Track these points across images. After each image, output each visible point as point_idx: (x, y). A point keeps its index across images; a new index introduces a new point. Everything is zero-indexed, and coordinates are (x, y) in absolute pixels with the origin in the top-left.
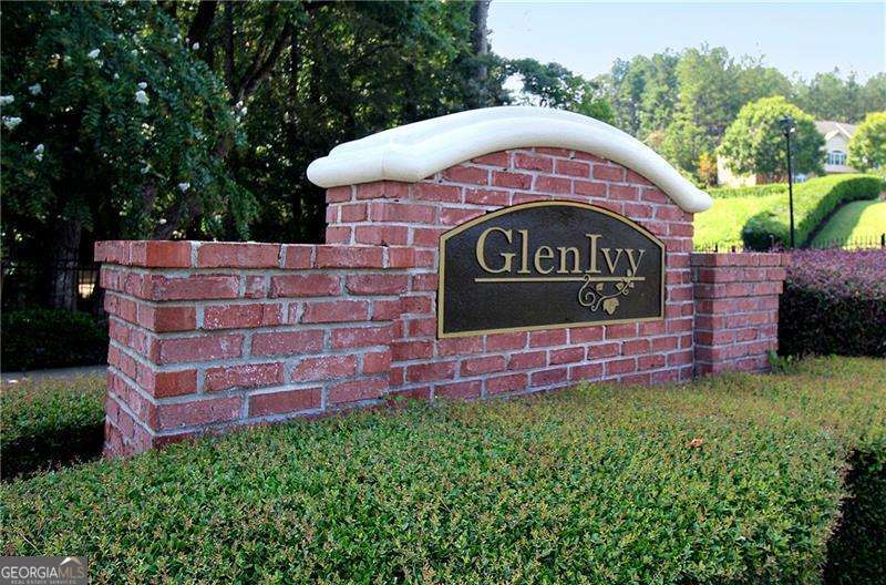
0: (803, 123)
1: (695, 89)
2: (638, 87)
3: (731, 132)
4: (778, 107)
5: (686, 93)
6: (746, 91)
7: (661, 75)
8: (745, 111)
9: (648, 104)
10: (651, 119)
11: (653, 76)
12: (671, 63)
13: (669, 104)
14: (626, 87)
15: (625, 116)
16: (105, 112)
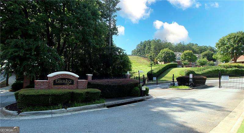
0: (172, 53)
1: (154, 47)
2: (145, 46)
3: (159, 55)
4: (167, 50)
5: (152, 47)
6: (163, 47)
7: (148, 44)
8: (161, 51)
9: (146, 49)
10: (147, 52)
11: (147, 44)
12: (150, 42)
13: (150, 49)
14: (143, 46)
15: (143, 51)
16: (46, 63)
